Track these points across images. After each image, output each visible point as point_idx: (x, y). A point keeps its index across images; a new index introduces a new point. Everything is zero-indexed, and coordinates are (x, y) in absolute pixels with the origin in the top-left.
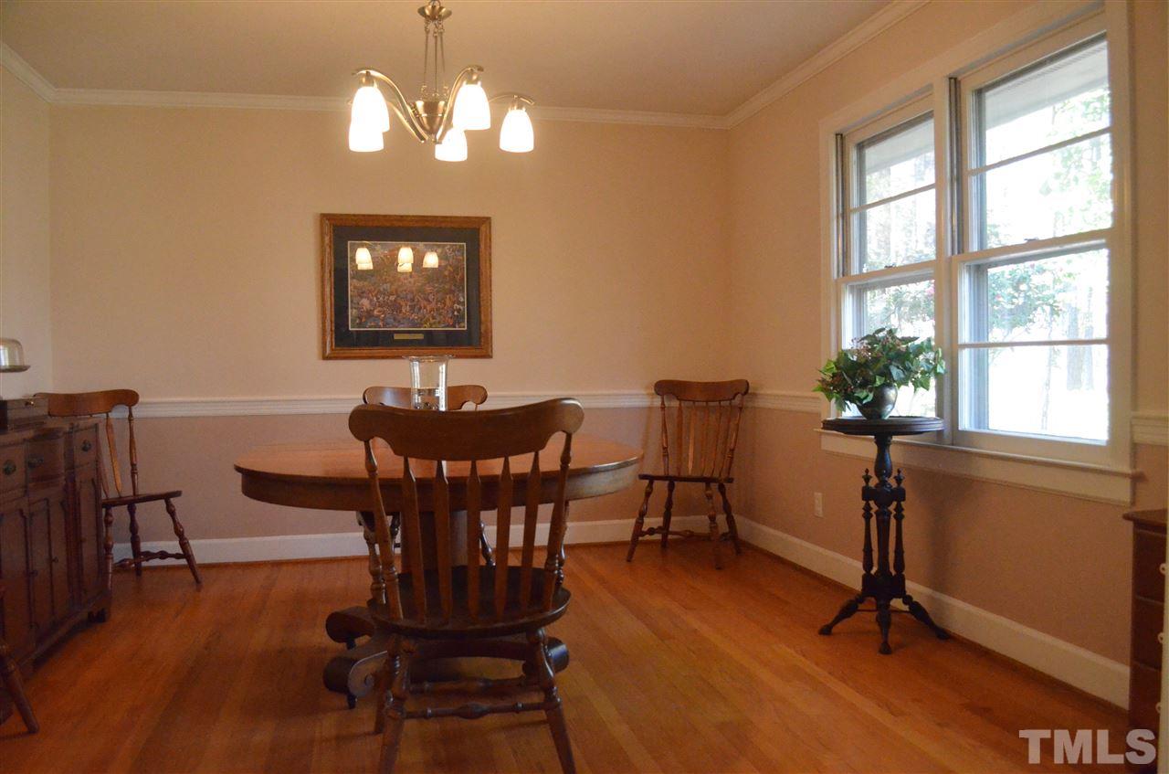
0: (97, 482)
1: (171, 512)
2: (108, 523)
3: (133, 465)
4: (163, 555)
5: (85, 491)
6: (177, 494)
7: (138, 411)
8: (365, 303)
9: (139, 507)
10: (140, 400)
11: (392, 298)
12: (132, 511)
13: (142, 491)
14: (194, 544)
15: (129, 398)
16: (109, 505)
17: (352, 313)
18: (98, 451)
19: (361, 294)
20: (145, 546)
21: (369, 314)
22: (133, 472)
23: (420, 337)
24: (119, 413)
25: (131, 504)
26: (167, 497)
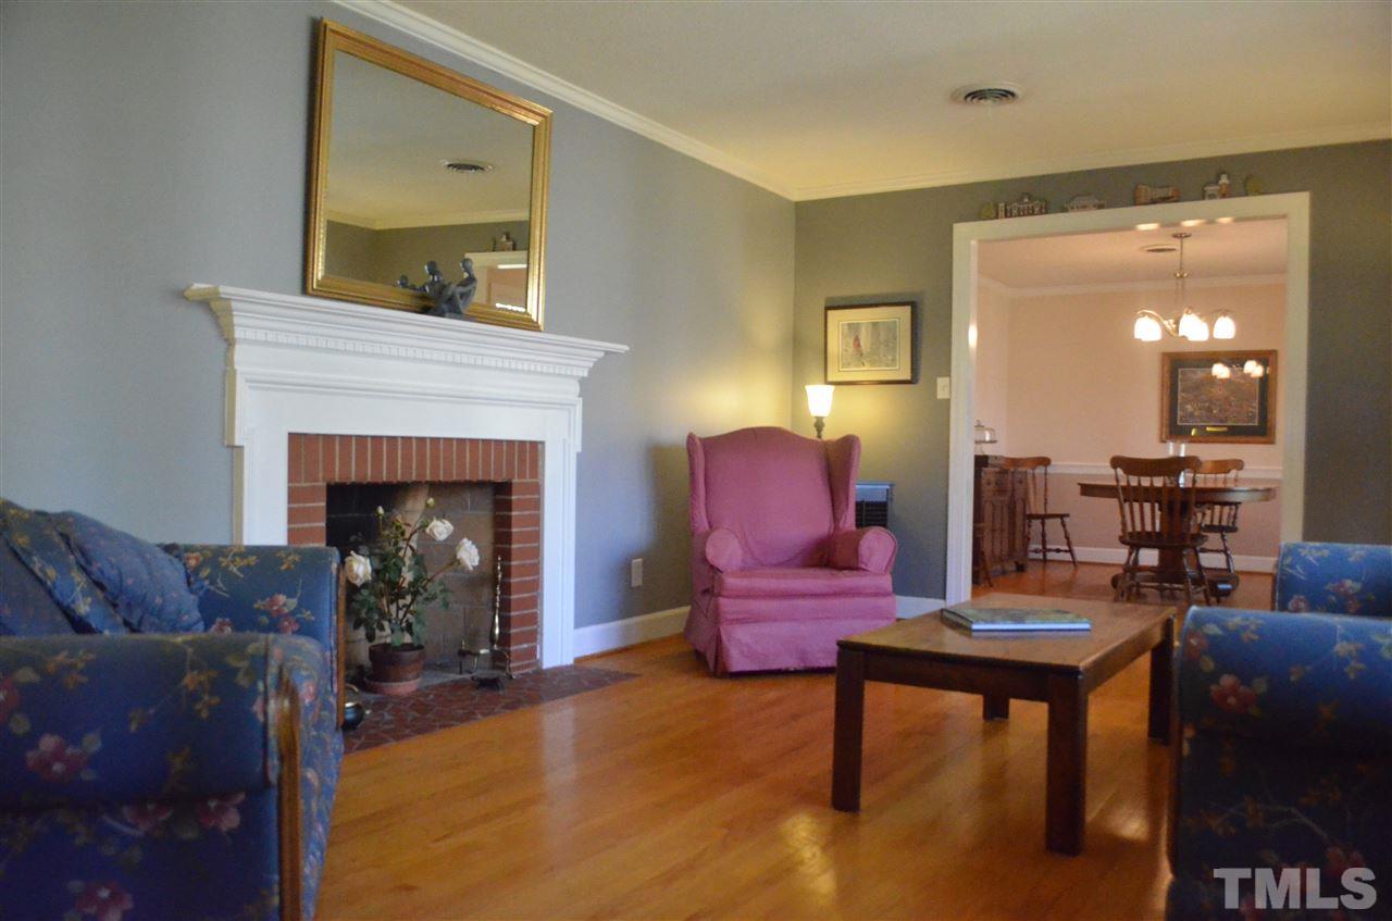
0: (1025, 501)
1: (1064, 525)
2: (1029, 526)
3: (1046, 499)
4: (1058, 551)
5: (1019, 508)
6: (1068, 515)
7: (1050, 470)
8: (1189, 408)
9: (1048, 522)
10: (1053, 463)
11: (1207, 404)
12: (1043, 524)
13: (1049, 512)
14: (1076, 549)
15: (1045, 462)
16: (1031, 517)
17: (1179, 413)
18: (1027, 484)
19: (1187, 401)
20: (1048, 547)
21: (1191, 415)
22: (1046, 503)
23: (1225, 429)
24: (1040, 470)
25: (1043, 518)
26: (1062, 516)
